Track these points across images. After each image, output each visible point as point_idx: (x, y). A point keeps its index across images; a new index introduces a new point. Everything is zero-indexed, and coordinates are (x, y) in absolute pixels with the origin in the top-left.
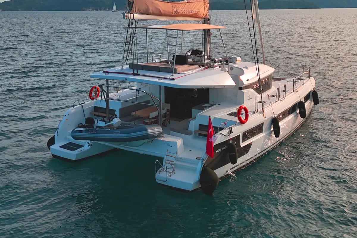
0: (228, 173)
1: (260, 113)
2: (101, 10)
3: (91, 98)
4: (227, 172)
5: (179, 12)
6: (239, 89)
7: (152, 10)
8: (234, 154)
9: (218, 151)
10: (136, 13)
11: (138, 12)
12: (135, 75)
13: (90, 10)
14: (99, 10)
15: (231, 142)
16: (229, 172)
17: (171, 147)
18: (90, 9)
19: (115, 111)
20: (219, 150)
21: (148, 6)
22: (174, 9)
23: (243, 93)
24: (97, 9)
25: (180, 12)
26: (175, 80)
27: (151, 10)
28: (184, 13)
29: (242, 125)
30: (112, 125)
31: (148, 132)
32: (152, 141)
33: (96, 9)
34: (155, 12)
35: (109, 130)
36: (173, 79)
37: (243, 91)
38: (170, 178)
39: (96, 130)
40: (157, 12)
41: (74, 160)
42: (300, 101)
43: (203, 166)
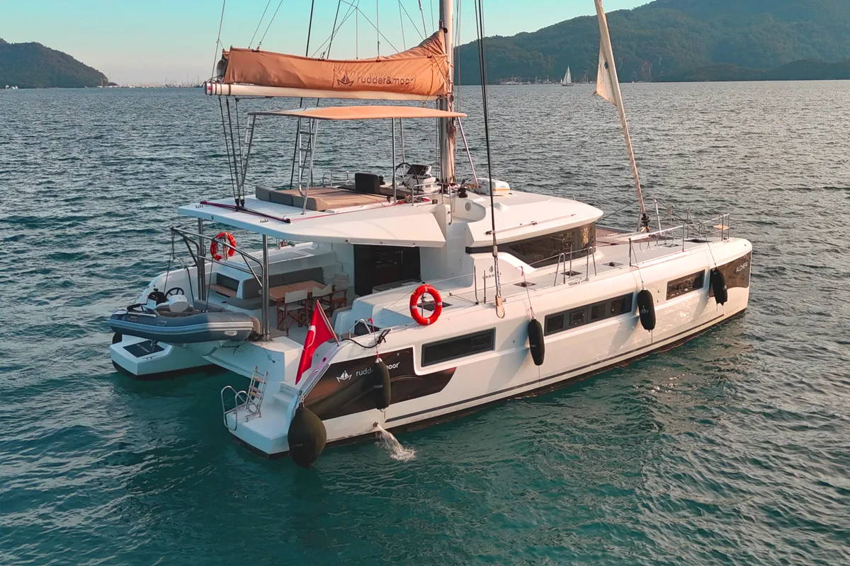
0: (376, 430)
1: (491, 306)
2: (533, 82)
3: (215, 255)
4: (375, 425)
5: (353, 82)
6: (466, 252)
7: (277, 76)
8: (379, 387)
9: (342, 376)
10: (238, 83)
11: (239, 80)
12: (237, 211)
13: (510, 83)
14: (529, 82)
15: (379, 360)
16: (380, 428)
17: (274, 362)
18: (510, 80)
19: (238, 282)
20: (345, 376)
21: (265, 69)
22: (339, 75)
23: (473, 260)
24: (525, 81)
25: (356, 81)
26: (291, 224)
27: (272, 75)
28: (366, 83)
29: (420, 327)
30: (167, 309)
31: (210, 326)
32: (238, 346)
33: (522, 81)
34: (284, 80)
35: (153, 317)
36: (288, 221)
37: (473, 256)
38: (245, 424)
39: (137, 315)
40: (293, 82)
41: (136, 374)
42: (641, 289)
43: (298, 406)
